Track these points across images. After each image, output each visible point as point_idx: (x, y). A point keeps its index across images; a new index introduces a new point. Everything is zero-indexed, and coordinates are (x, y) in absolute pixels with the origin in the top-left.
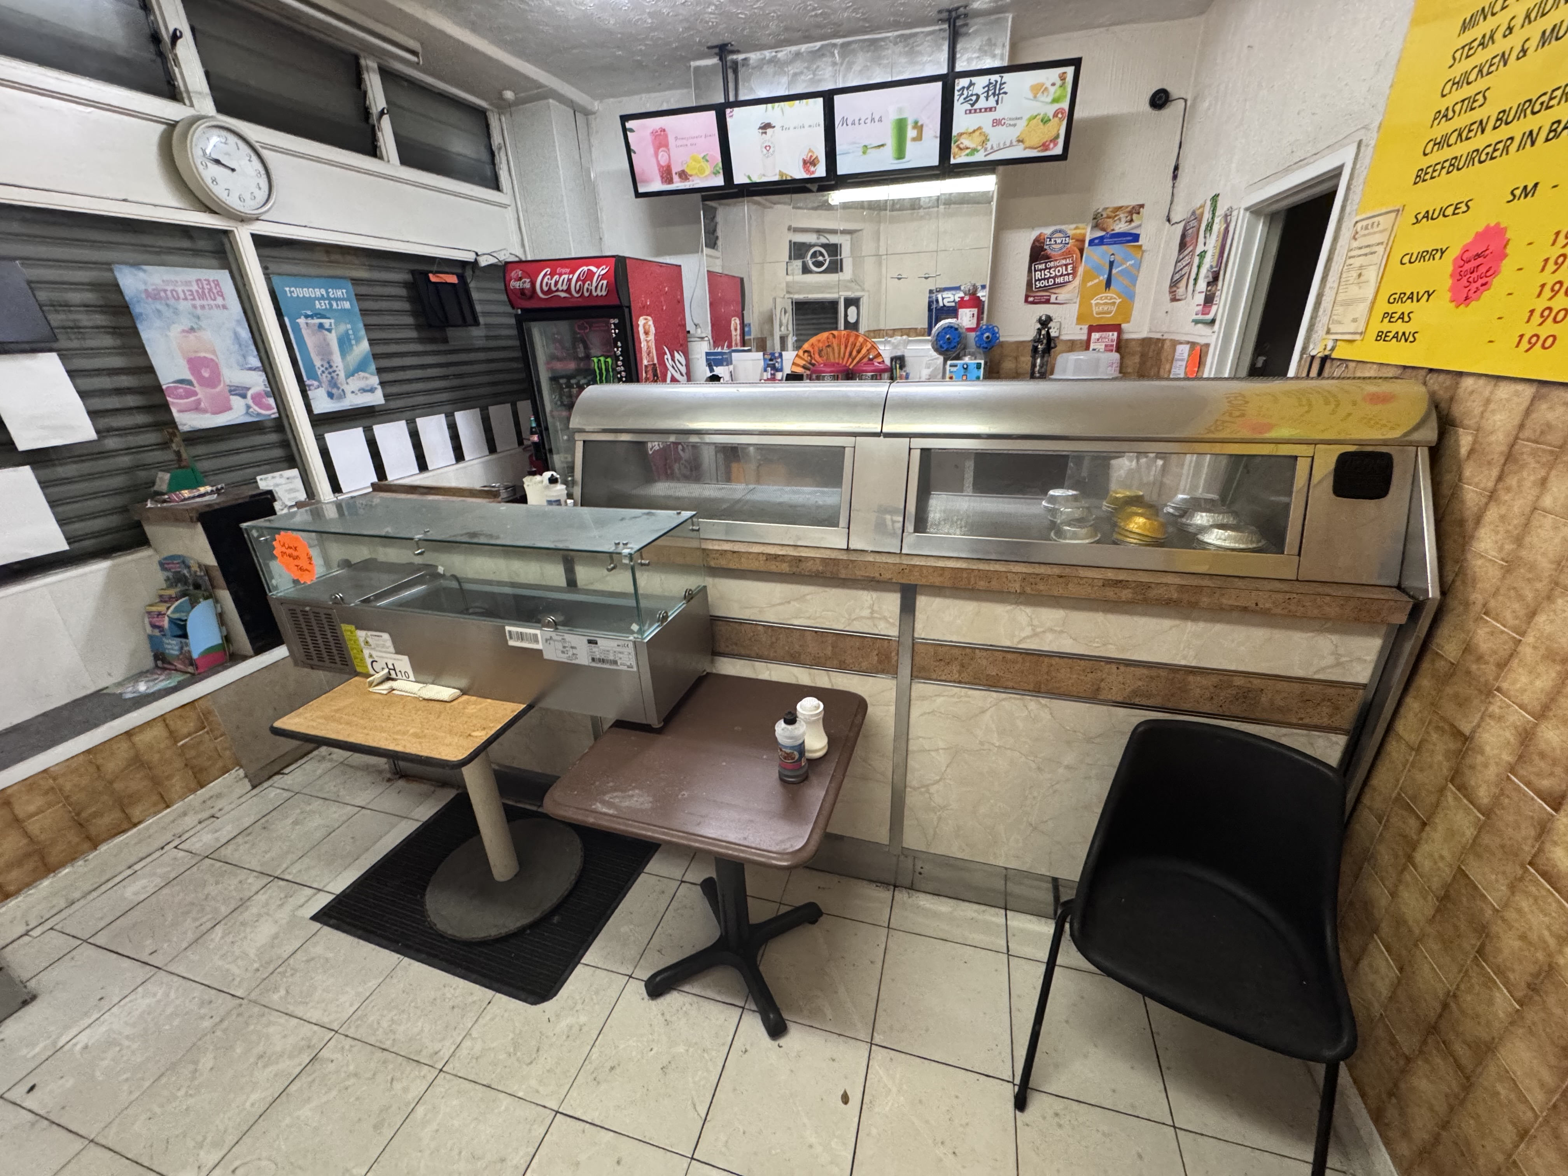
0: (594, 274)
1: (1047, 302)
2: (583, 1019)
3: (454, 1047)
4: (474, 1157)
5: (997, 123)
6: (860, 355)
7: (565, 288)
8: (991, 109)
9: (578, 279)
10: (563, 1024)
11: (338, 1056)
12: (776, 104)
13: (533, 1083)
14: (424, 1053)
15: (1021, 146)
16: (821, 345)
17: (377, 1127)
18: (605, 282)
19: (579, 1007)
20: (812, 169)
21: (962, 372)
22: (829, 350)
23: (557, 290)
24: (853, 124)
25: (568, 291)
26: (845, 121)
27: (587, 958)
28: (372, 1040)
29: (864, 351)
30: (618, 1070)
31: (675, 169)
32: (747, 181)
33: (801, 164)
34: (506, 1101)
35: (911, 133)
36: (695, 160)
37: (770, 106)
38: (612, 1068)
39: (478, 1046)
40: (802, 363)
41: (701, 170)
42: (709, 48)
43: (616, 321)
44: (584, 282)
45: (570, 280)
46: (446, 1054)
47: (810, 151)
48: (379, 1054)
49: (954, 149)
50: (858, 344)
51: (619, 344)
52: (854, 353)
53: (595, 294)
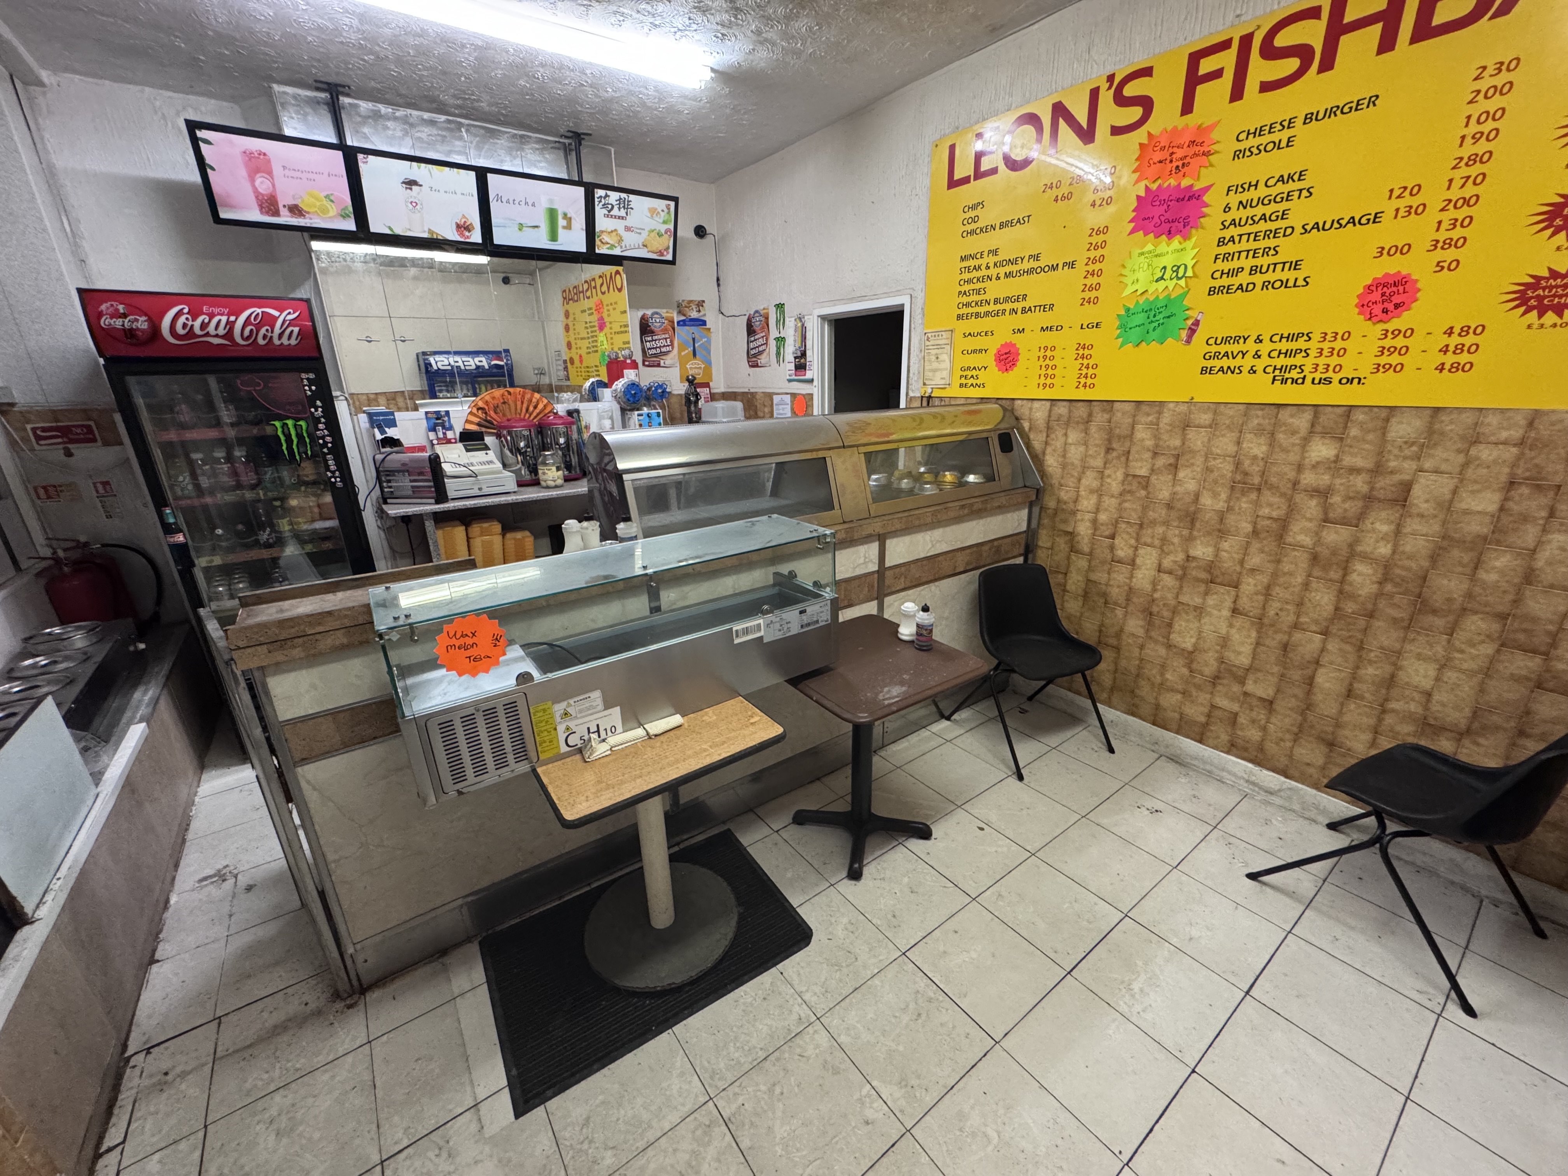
0: (276, 319)
1: (659, 365)
2: (845, 920)
3: (804, 1006)
4: (905, 1010)
5: (628, 229)
6: (537, 411)
7: (221, 331)
8: (623, 218)
9: (247, 322)
10: (840, 932)
11: (740, 1100)
12: (423, 165)
13: (873, 961)
14: (793, 1028)
15: (646, 250)
16: (496, 402)
17: (836, 1072)
18: (296, 330)
19: (833, 920)
20: (467, 234)
21: (647, 419)
22: (505, 407)
23: (208, 334)
24: (508, 202)
25: (229, 335)
26: (499, 198)
27: (794, 903)
28: (747, 1067)
29: (540, 406)
30: (897, 914)
31: (283, 201)
32: (389, 232)
33: (454, 227)
34: (876, 981)
35: (561, 222)
36: (317, 199)
37: (414, 164)
38: (894, 916)
39: (817, 989)
40: (476, 420)
41: (325, 211)
42: (316, 81)
43: (312, 376)
44: (258, 327)
45: (231, 325)
46: (804, 1011)
47: (464, 216)
48: (767, 1064)
49: (598, 242)
50: (534, 400)
51: (319, 403)
52: (531, 408)
53: (277, 342)
